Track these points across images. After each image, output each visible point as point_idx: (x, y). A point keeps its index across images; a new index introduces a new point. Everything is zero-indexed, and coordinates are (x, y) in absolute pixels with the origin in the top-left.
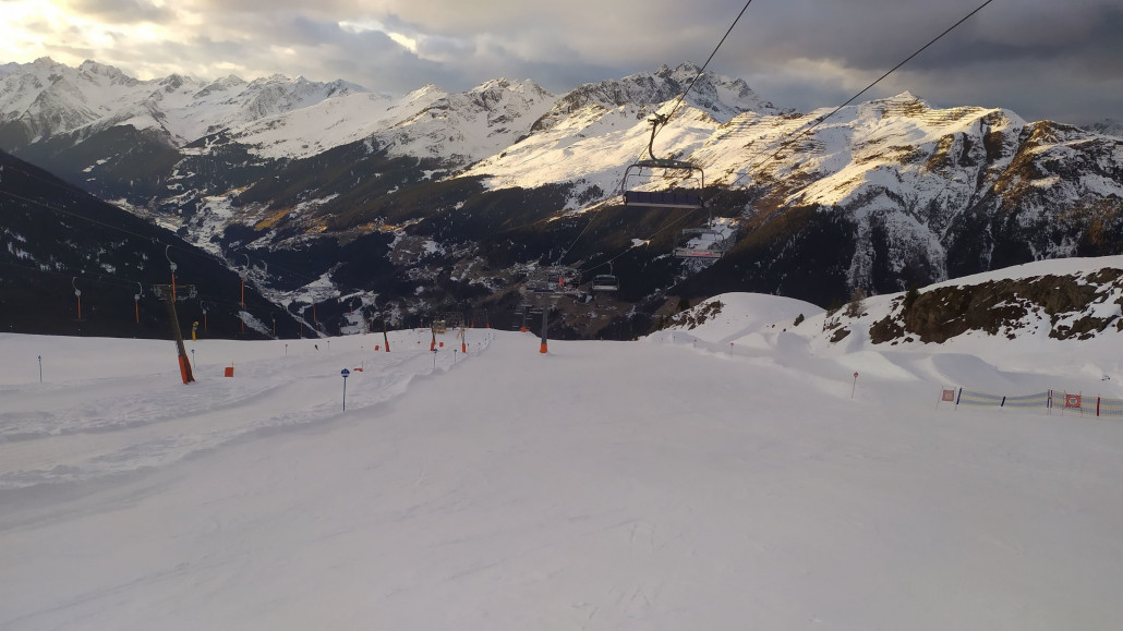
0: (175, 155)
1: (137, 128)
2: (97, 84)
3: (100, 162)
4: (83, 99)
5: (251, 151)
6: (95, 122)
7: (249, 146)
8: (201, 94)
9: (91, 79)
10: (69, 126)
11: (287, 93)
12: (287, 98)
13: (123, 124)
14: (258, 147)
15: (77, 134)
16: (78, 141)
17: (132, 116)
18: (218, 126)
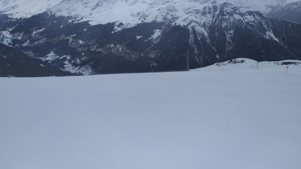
14: (11, 15)
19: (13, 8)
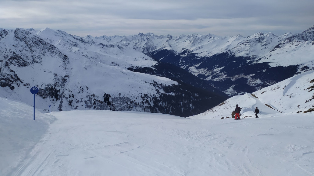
0: (178, 57)
1: (168, 50)
2: (154, 39)
3: (162, 58)
4: (153, 43)
5: (196, 55)
6: (158, 49)
7: (196, 54)
8: (177, 40)
9: (153, 38)
10: (152, 50)
11: (200, 39)
13: (163, 49)
14: (197, 54)
15: (154, 51)
16: (155, 53)
17: (166, 47)
18: (184, 48)
19: (199, 48)
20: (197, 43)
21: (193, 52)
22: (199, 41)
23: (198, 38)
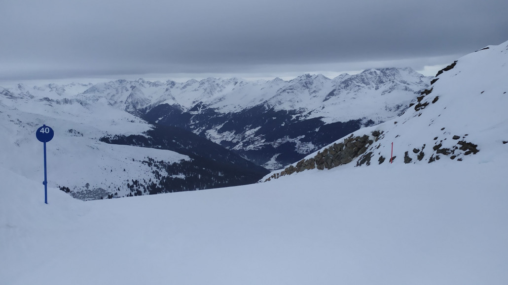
0: (188, 115)
1: (170, 104)
2: (145, 87)
3: (160, 119)
4: (143, 94)
5: (216, 111)
6: (152, 103)
7: (215, 109)
8: (183, 88)
9: (143, 86)
10: (142, 105)
12: (220, 87)
13: (161, 104)
14: (218, 109)
15: (146, 108)
16: (148, 111)
17: (165, 100)
18: (197, 101)
19: (220, 100)
20: (216, 91)
21: (211, 107)
22: (218, 89)
23: (217, 84)
